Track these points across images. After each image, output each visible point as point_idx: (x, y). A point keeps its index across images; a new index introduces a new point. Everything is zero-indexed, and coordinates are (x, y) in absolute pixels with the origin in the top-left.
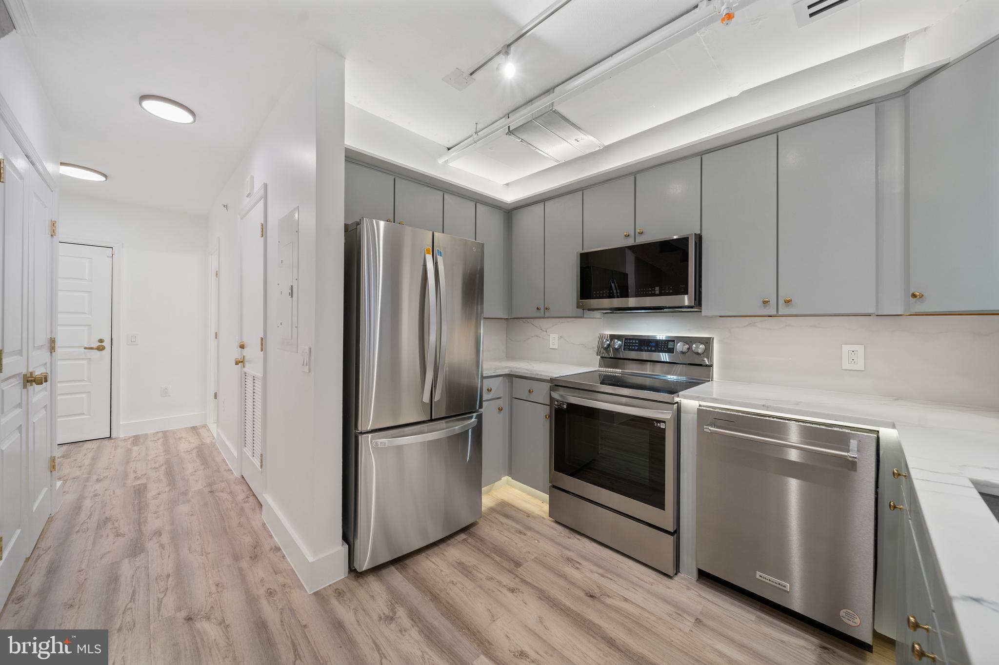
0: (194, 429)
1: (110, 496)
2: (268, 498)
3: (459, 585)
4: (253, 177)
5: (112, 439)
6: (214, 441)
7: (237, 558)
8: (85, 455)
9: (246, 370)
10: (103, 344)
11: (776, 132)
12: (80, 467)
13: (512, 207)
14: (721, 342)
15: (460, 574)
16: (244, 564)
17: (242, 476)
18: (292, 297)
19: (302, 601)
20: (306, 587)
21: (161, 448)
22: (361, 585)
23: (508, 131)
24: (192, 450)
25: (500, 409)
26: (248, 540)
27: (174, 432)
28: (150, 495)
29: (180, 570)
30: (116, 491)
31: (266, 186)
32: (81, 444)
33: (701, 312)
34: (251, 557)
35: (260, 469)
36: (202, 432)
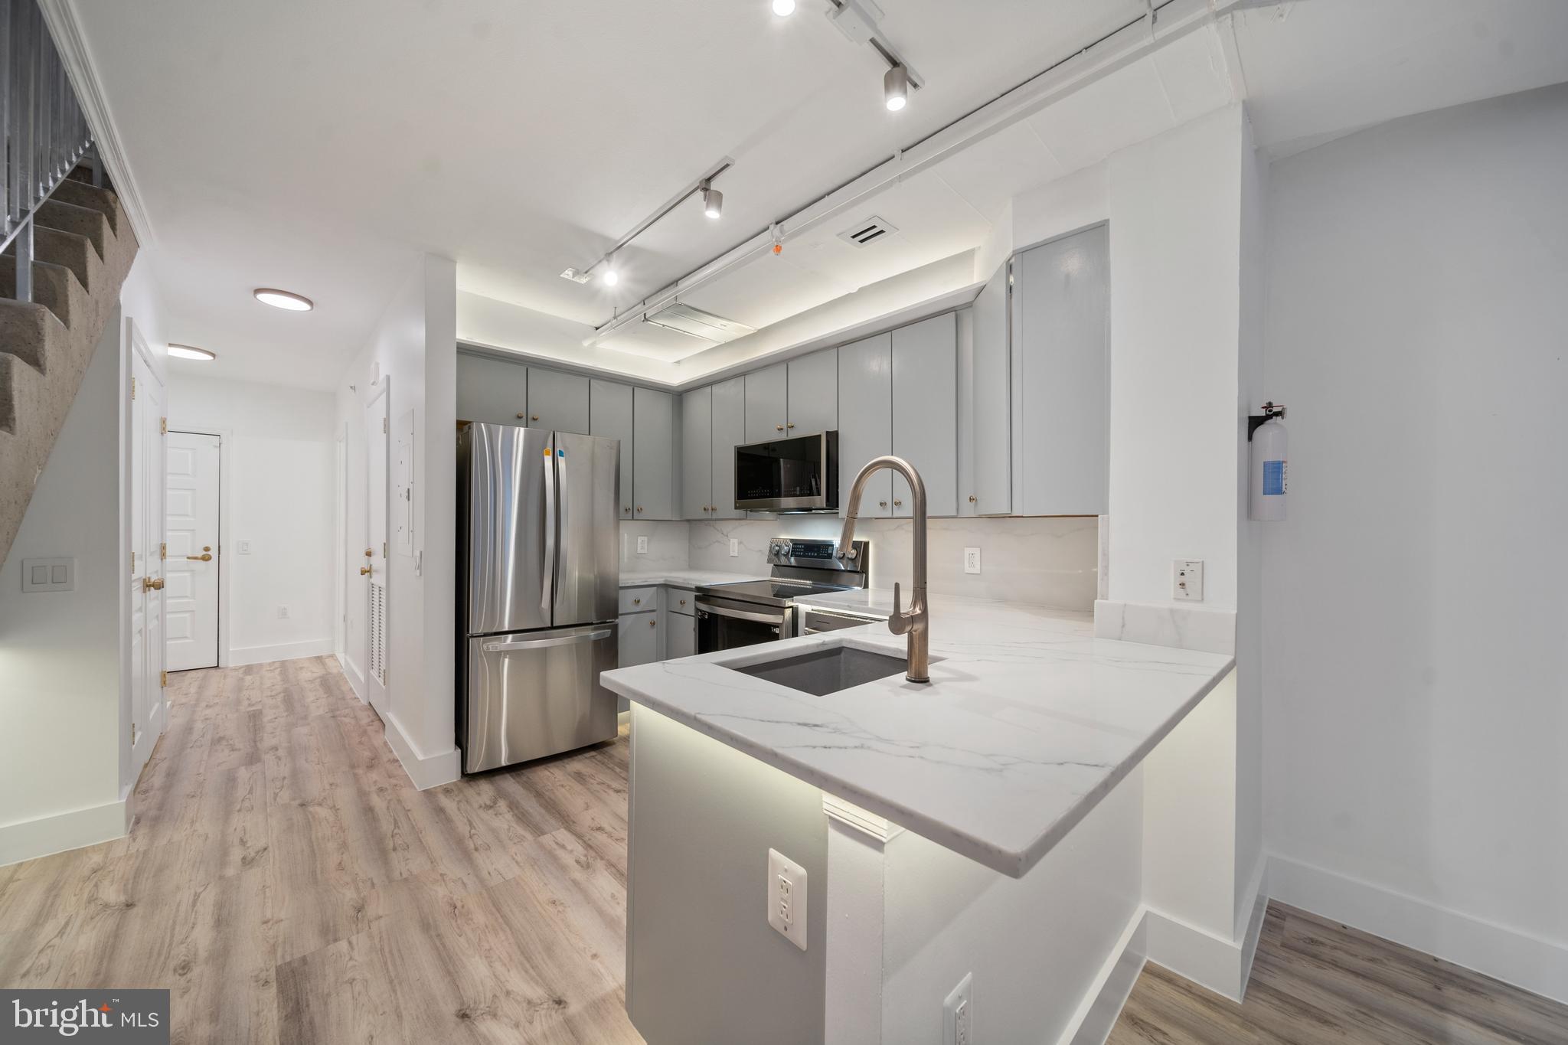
0: (319, 659)
1: (222, 719)
2: (391, 717)
3: (567, 787)
4: (377, 364)
5: (220, 668)
6: (342, 670)
7: (353, 767)
8: (191, 682)
9: (373, 580)
10: (209, 553)
11: (889, 330)
12: (186, 694)
13: (681, 389)
14: (876, 546)
15: (573, 780)
16: (360, 771)
17: (370, 703)
18: (409, 500)
19: (411, 797)
20: (415, 784)
21: (279, 678)
22: (471, 787)
23: (643, 319)
24: (315, 679)
25: (653, 624)
26: (367, 754)
27: (294, 662)
28: (265, 719)
29: (295, 775)
30: (229, 716)
31: (388, 378)
32: (184, 673)
33: (838, 513)
34: (367, 766)
35: (384, 687)
36: (329, 662)
